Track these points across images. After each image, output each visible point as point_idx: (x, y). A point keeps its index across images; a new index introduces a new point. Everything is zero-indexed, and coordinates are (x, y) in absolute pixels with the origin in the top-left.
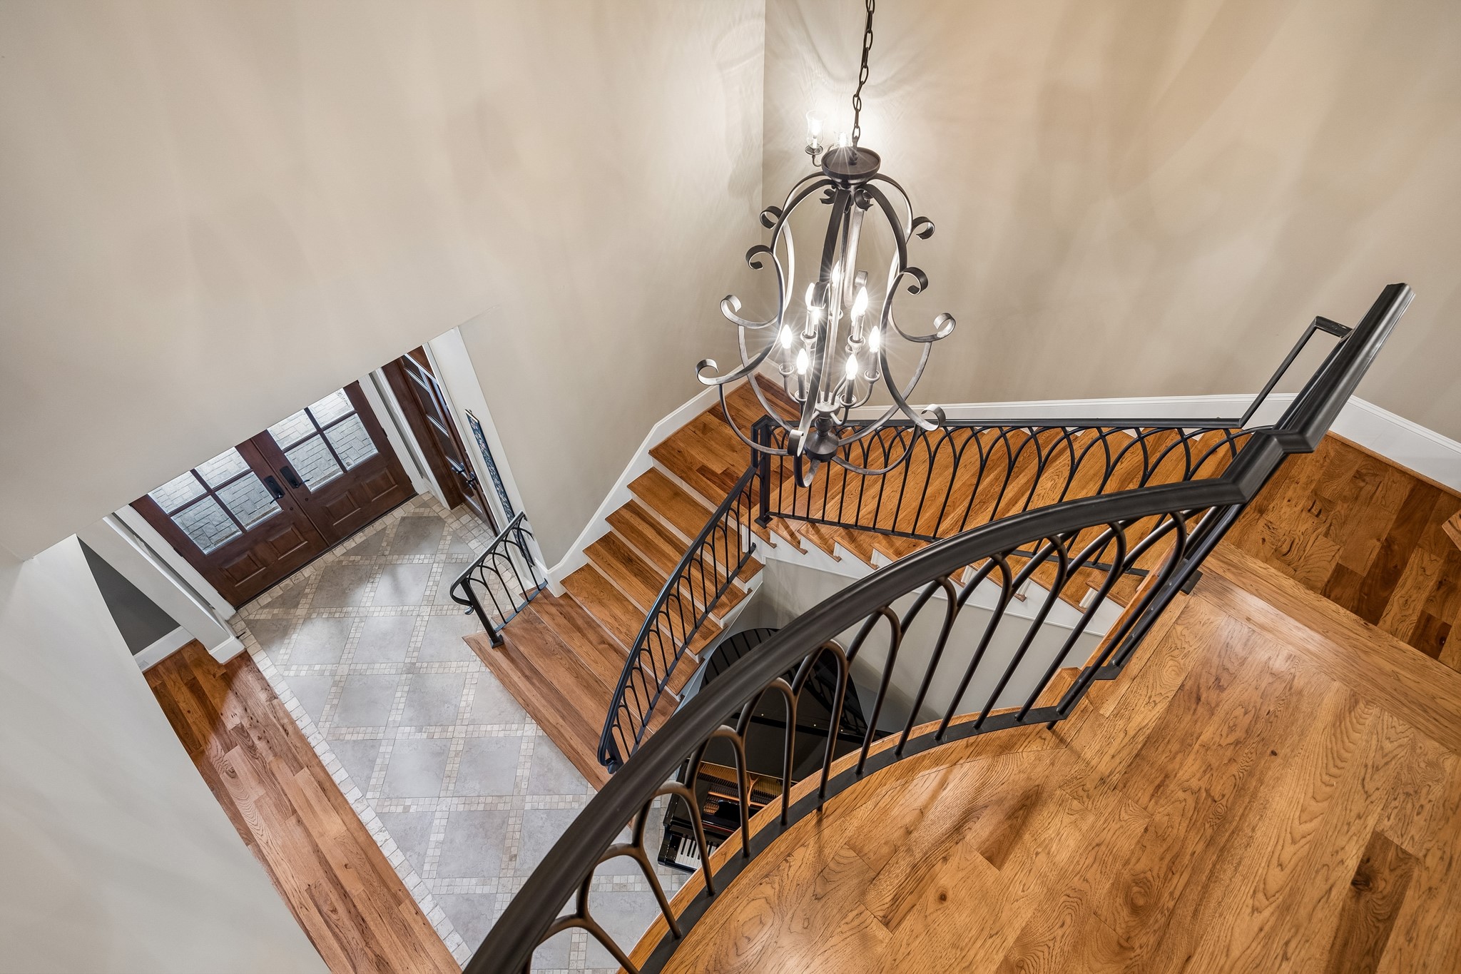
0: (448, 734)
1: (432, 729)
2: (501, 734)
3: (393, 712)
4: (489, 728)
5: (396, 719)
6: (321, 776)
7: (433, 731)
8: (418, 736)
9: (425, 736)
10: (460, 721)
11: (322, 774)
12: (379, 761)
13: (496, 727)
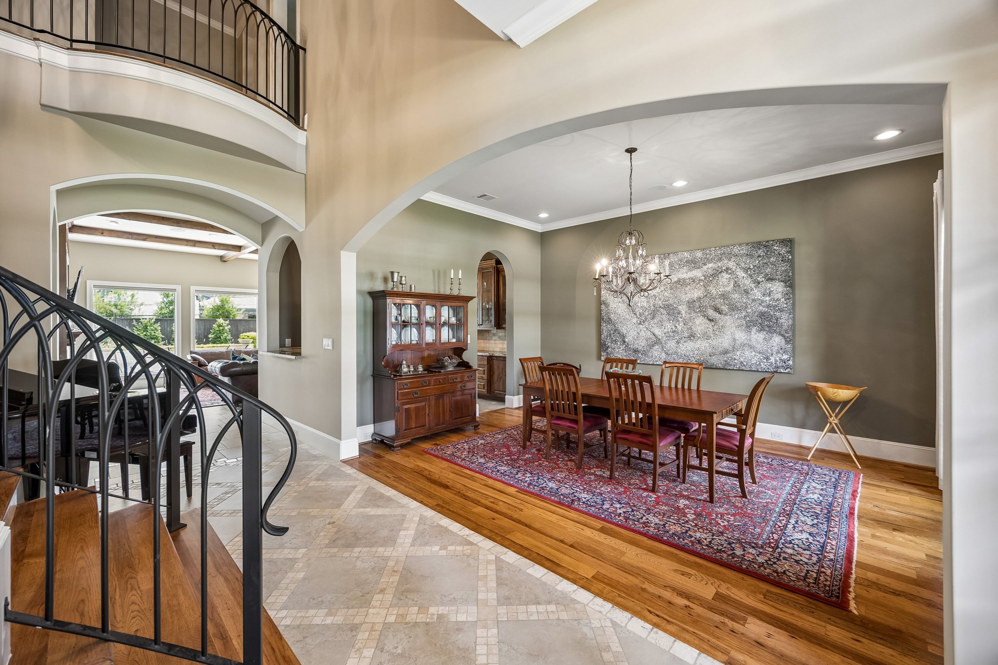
0: (395, 612)
1: (421, 618)
2: (312, 612)
3: (493, 640)
4: (329, 620)
5: (484, 630)
6: (559, 570)
7: (421, 616)
8: (443, 610)
9: (432, 610)
10: (376, 628)
11: (562, 572)
12: (493, 584)
13: (317, 621)
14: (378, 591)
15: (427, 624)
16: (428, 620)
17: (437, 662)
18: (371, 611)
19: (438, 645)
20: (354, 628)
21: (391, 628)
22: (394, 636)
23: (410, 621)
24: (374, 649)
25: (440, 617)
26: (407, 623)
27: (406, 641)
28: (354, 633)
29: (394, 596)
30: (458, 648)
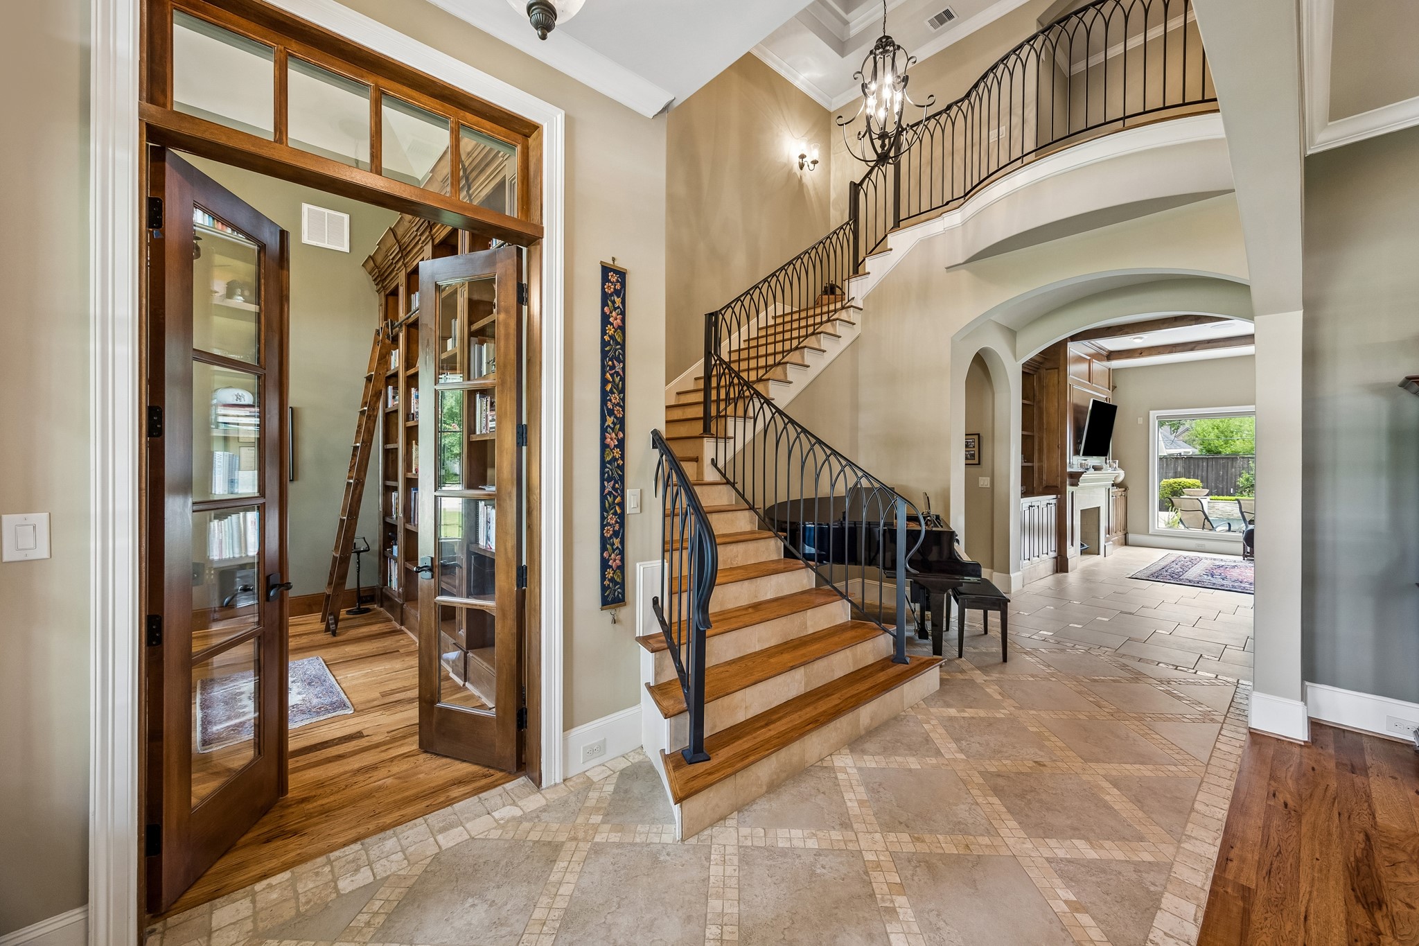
14: (916, 835)
15: (872, 895)
16: (879, 896)
17: (808, 911)
18: (878, 836)
19: (836, 911)
20: (846, 825)
21: (854, 859)
22: (841, 863)
23: (872, 877)
24: (817, 847)
25: (892, 911)
26: (866, 873)
27: (836, 876)
28: (837, 827)
29: (913, 853)
30: (835, 936)
